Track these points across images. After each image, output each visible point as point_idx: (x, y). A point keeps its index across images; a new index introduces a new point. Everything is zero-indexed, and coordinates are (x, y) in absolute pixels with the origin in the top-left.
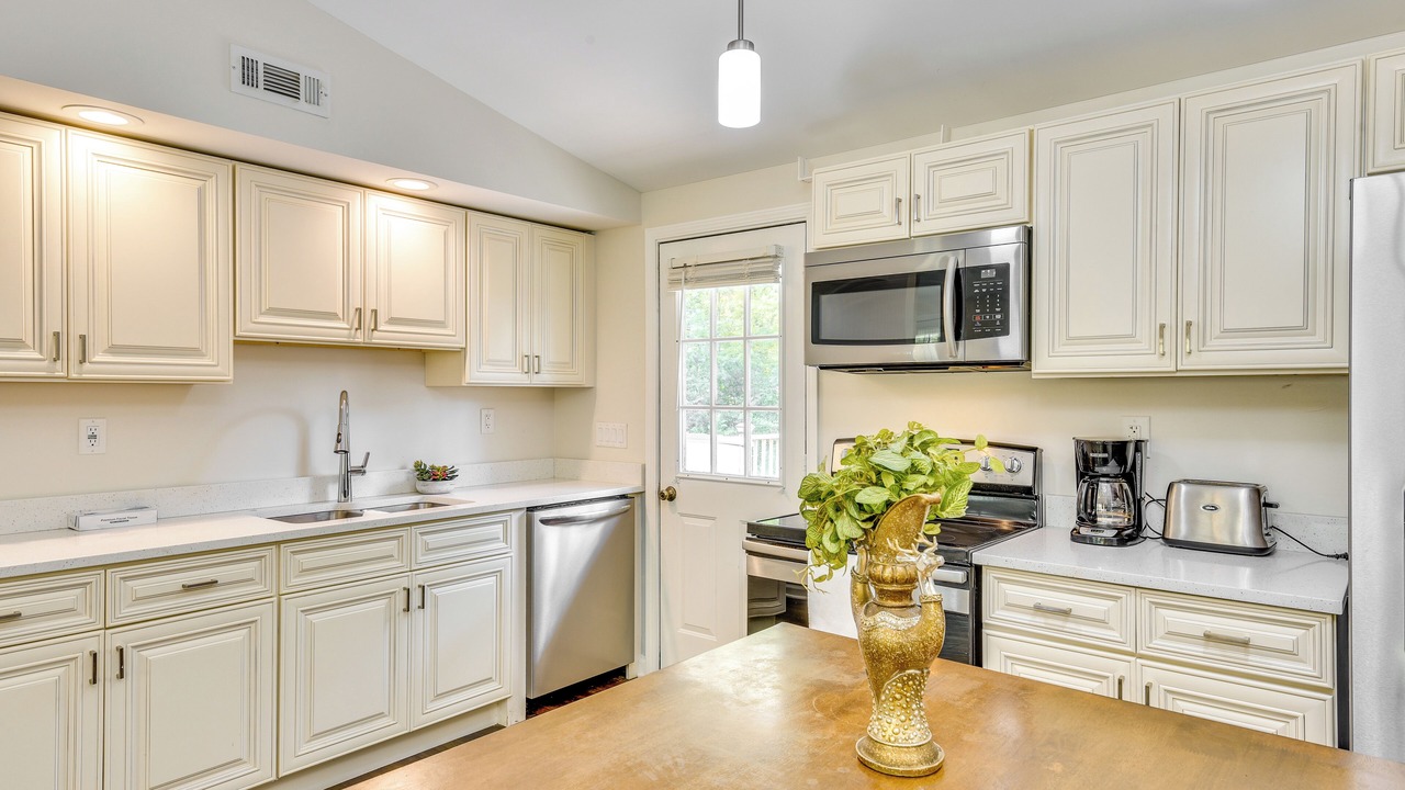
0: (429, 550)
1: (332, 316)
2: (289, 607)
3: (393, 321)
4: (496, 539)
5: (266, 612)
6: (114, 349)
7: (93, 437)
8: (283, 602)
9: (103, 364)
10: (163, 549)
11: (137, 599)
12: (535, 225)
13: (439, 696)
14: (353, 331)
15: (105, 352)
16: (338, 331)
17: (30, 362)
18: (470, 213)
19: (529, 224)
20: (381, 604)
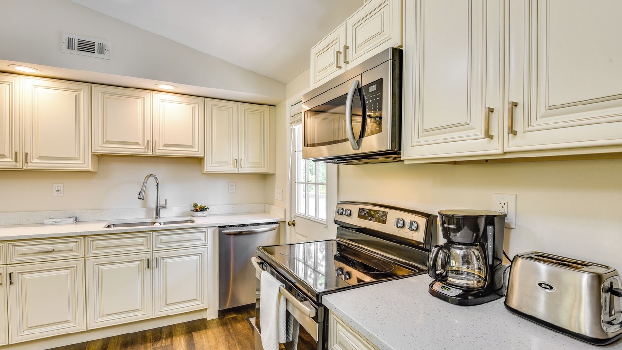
0: (162, 243)
1: (137, 144)
2: (90, 263)
3: (166, 145)
4: (200, 239)
5: (80, 264)
6: (41, 158)
7: (58, 190)
8: (87, 261)
9: (35, 163)
10: (29, 236)
11: (20, 254)
12: (240, 103)
13: (168, 305)
14: (146, 150)
15: (37, 159)
16: (139, 150)
17: (7, 163)
18: (206, 99)
19: (238, 103)
20: (137, 264)
